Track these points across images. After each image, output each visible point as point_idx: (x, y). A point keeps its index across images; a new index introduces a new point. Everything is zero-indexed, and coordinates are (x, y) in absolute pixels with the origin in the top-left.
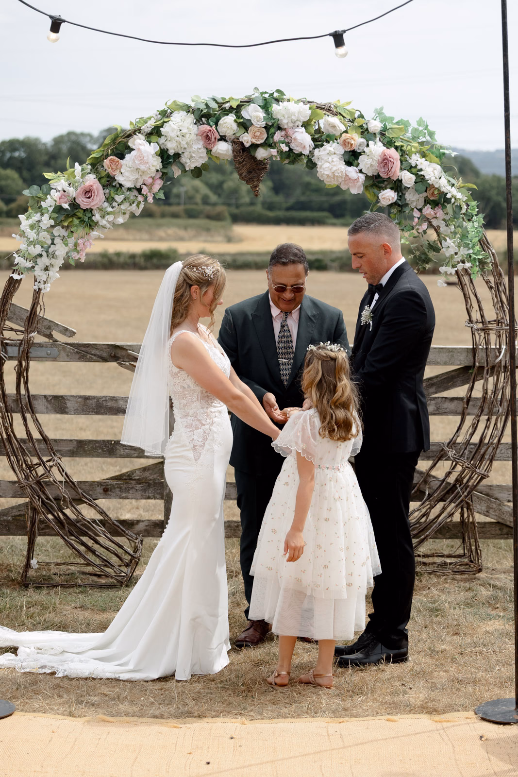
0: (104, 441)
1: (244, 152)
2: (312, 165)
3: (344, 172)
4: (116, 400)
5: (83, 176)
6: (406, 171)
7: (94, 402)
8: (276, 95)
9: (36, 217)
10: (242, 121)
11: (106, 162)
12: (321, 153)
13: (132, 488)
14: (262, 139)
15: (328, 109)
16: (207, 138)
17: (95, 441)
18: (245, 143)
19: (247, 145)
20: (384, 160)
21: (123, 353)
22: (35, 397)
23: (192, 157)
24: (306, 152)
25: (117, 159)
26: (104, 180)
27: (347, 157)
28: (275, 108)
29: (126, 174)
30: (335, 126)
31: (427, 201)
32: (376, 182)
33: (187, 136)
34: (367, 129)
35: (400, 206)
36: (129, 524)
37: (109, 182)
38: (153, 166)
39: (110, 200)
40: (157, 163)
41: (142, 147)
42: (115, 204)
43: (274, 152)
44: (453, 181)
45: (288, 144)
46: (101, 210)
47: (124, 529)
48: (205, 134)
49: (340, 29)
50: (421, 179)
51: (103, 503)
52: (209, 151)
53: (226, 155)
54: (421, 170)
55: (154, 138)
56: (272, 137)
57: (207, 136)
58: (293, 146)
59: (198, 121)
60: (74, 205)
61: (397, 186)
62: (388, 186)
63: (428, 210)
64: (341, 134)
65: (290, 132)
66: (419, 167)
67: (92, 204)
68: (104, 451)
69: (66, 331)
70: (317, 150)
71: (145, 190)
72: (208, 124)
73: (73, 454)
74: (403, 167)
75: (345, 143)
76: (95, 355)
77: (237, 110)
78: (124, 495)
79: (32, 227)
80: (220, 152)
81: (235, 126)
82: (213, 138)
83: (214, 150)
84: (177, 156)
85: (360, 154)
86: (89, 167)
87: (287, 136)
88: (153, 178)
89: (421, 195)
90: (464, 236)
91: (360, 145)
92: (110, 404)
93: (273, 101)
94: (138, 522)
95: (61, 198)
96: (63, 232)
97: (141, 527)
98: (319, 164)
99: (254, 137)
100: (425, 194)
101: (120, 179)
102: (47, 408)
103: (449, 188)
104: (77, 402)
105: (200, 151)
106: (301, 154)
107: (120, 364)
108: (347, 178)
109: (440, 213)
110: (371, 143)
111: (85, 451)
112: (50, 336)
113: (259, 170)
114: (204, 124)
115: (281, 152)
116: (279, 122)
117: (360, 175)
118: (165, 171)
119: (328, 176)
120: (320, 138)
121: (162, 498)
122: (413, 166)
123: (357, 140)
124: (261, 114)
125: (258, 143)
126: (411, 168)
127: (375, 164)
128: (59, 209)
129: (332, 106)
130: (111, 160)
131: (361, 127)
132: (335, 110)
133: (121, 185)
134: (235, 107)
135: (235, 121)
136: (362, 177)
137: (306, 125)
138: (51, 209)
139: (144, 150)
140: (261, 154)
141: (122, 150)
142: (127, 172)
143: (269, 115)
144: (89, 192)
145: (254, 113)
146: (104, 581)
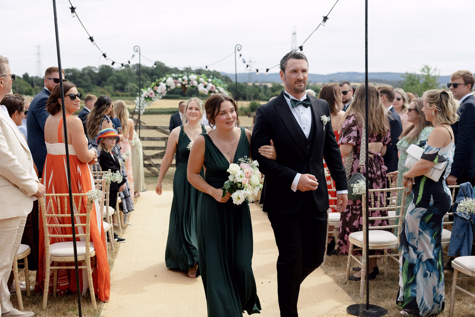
1: (183, 86)
2: (197, 88)
9: (140, 98)
10: (183, 79)
11: (155, 88)
12: (199, 86)
13: (158, 157)
14: (187, 83)
15: (200, 77)
16: (176, 83)
19: (184, 84)
20: (212, 87)
21: (156, 128)
23: (172, 87)
24: (196, 86)
25: (157, 87)
27: (204, 87)
28: (190, 77)
30: (202, 80)
32: (210, 92)
33: (172, 82)
37: (155, 91)
39: (156, 95)
40: (165, 88)
43: (189, 86)
46: (154, 97)
51: (152, 160)
52: (176, 86)
53: (179, 86)
54: (219, 89)
55: (164, 83)
56: (189, 83)
58: (193, 84)
59: (173, 79)
60: (148, 96)
64: (203, 82)
65: (193, 82)
67: (152, 96)
68: (152, 149)
69: (144, 123)
71: (163, 93)
73: (146, 149)
75: (204, 84)
76: (151, 128)
77: (181, 77)
78: (156, 158)
81: (181, 80)
84: (169, 86)
85: (207, 86)
86: (151, 89)
88: (165, 91)
92: (154, 139)
93: (189, 75)
95: (145, 95)
96: (146, 102)
98: (199, 88)
99: (185, 82)
105: (174, 85)
108: (205, 91)
110: (209, 84)
112: (141, 124)
113: (186, 88)
114: (175, 80)
115: (191, 86)
116: (190, 79)
117: (207, 90)
118: (167, 89)
119: (200, 90)
120: (199, 83)
123: (206, 83)
126: (217, 89)
127: (210, 88)
128: (145, 97)
131: (207, 80)
132: (202, 77)
133: (158, 92)
137: (196, 80)
138: (144, 97)
139: (163, 86)
140: (187, 86)
141: (158, 85)
142: (159, 90)
143: (188, 78)
144: (151, 94)
145: (185, 78)
146: (153, 176)
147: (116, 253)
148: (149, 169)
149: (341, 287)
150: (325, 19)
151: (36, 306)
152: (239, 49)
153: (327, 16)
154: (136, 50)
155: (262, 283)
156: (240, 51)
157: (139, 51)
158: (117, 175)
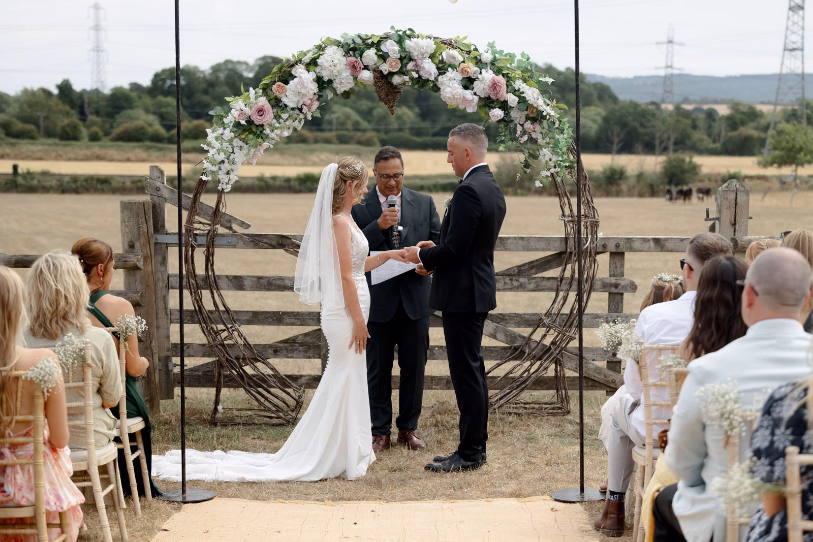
0: (273, 312)
1: (383, 78)
2: (437, 89)
3: (462, 95)
4: (283, 279)
5: (256, 98)
6: (511, 94)
7: (265, 281)
8: (408, 32)
9: (220, 131)
10: (381, 53)
11: (274, 87)
12: (444, 79)
13: (296, 349)
14: (397, 68)
15: (449, 44)
17: (267, 312)
18: (384, 72)
19: (385, 73)
20: (493, 85)
21: (288, 241)
22: (219, 277)
23: (341, 83)
24: (432, 78)
25: (282, 84)
26: (272, 102)
27: (464, 83)
28: (408, 43)
29: (290, 96)
30: (455, 58)
31: (527, 118)
32: (487, 102)
33: (338, 65)
34: (480, 60)
35: (506, 121)
36: (295, 378)
37: (276, 103)
38: (311, 90)
39: (277, 117)
40: (314, 87)
41: (302, 75)
42: (281, 121)
43: (407, 78)
44: (548, 102)
45: (417, 72)
46: (270, 125)
47: (290, 382)
48: (352, 64)
50: (522, 100)
51: (274, 361)
52: (355, 78)
53: (368, 81)
54: (523, 93)
55: (311, 68)
56: (406, 66)
57: (354, 66)
58: (421, 73)
59: (347, 54)
60: (250, 122)
61: (504, 105)
62: (497, 106)
63: (528, 125)
64: (460, 64)
65: (419, 62)
66: (521, 91)
67: (264, 120)
68: (273, 320)
69: (243, 224)
70: (440, 77)
71: (305, 109)
72: (355, 56)
73: (249, 322)
74: (509, 91)
75: (463, 71)
76: (266, 243)
77: (377, 45)
78: (290, 355)
79: (217, 139)
80: (364, 79)
81: (375, 58)
82: (359, 67)
83: (359, 77)
84: (330, 82)
85: (475, 80)
86: (261, 91)
87: (416, 66)
88: (311, 100)
89: (523, 113)
90: (556, 145)
91: (475, 73)
92: (278, 282)
93: (406, 37)
94: (301, 376)
95: (239, 116)
96: (241, 143)
97: (303, 380)
98: (442, 88)
99: (391, 66)
100: (526, 113)
101: (285, 100)
102: (228, 285)
103: (545, 107)
104: (252, 281)
105: (348, 78)
106: (428, 80)
107: (286, 250)
108: (464, 100)
109: (538, 127)
110: (483, 71)
111: (259, 320)
112: (230, 228)
113: (395, 93)
114: (351, 56)
115: (412, 79)
116: (411, 54)
117: (475, 97)
118: (320, 94)
119: (449, 98)
120: (442, 68)
121: (320, 358)
122: (517, 89)
123: (472, 69)
124: (397, 48)
125: (394, 71)
126: (515, 92)
127: (487, 88)
128: (237, 125)
129: (453, 41)
130: (278, 85)
131: (476, 58)
132: (455, 45)
133: (286, 106)
134: (376, 42)
135: (376, 54)
136: (476, 98)
137: (432, 57)
138: (231, 125)
139: (304, 79)
140: (396, 80)
141: (287, 78)
142: (290, 95)
143: (403, 49)
144: (261, 111)
145: (391, 47)
146: (275, 421)
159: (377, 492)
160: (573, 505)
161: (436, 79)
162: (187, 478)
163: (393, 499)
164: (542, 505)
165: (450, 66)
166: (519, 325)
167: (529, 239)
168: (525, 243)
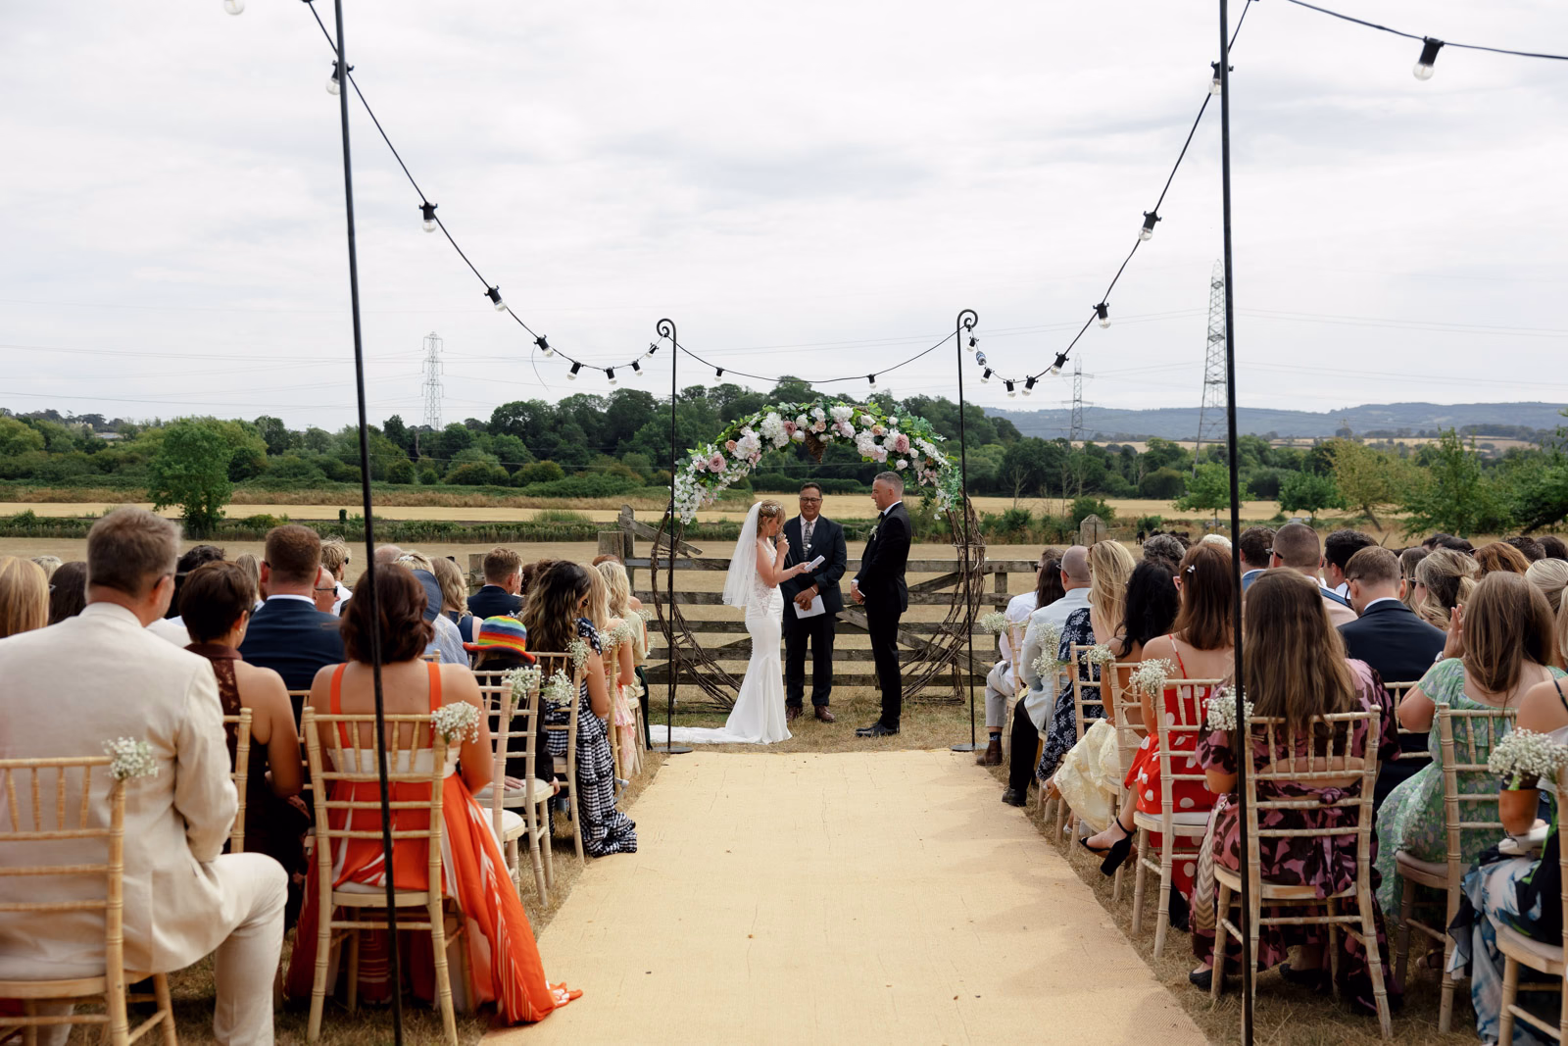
1: (812, 437)
2: (854, 445)
3: (875, 449)
5: (713, 452)
6: (913, 448)
7: (713, 596)
9: (684, 477)
10: (811, 418)
11: (727, 444)
12: (860, 437)
13: (738, 653)
14: (823, 429)
15: (864, 411)
16: (789, 428)
18: (813, 432)
20: (899, 441)
22: (677, 593)
23: (780, 440)
24: (851, 437)
25: (733, 441)
26: (725, 455)
27: (876, 440)
30: (869, 421)
31: (926, 467)
32: (894, 455)
33: (778, 427)
34: (888, 423)
35: (910, 469)
37: (728, 455)
38: (756, 446)
39: (729, 467)
40: (758, 444)
41: (750, 434)
42: (732, 469)
43: (831, 437)
44: (942, 454)
45: (839, 432)
46: (723, 473)
48: (788, 426)
49: (873, 373)
50: (922, 454)
51: (720, 663)
52: (790, 437)
53: (800, 439)
54: (922, 448)
55: (756, 429)
56: (830, 428)
58: (842, 433)
59: (783, 418)
60: (707, 470)
61: (908, 457)
62: (902, 458)
63: (927, 472)
64: (872, 426)
65: (841, 425)
66: (921, 446)
67: (718, 469)
68: (720, 629)
69: (695, 551)
70: (857, 435)
71: (751, 460)
72: (790, 420)
73: (699, 630)
74: (911, 446)
75: (875, 431)
77: (807, 412)
78: (732, 658)
79: (681, 483)
80: (798, 437)
81: (807, 421)
82: (793, 428)
83: (793, 436)
84: (771, 439)
85: (884, 438)
86: (716, 446)
87: (839, 427)
88: (756, 453)
89: (923, 463)
90: (949, 485)
91: (884, 432)
93: (832, 404)
95: (699, 466)
96: (700, 487)
98: (859, 444)
99: (819, 427)
100: (925, 463)
101: (735, 454)
102: (684, 600)
103: (939, 459)
104: (703, 597)
105: (785, 436)
106: (847, 438)
108: (877, 452)
109: (935, 474)
110: (891, 431)
111: (708, 629)
112: (686, 554)
113: (822, 448)
114: (787, 419)
115: (835, 437)
116: (834, 419)
117: (885, 450)
118: (763, 449)
119: (864, 451)
120: (859, 429)
122: (917, 445)
123: (882, 429)
124: (823, 414)
125: (821, 431)
126: (916, 447)
127: (894, 443)
128: (698, 472)
129: (867, 408)
130: (730, 442)
131: (885, 421)
132: (868, 411)
133: (736, 458)
134: (807, 409)
135: (807, 418)
136: (886, 452)
138: (693, 473)
139: (751, 437)
140: (823, 438)
141: (737, 436)
142: (739, 450)
143: (827, 414)
144: (716, 462)
145: (819, 413)
146: (721, 710)
147: (552, 910)
148: (707, 690)
149: (1191, 1016)
150: (1151, 220)
151: (290, 1033)
152: (968, 322)
153: (1154, 213)
154: (665, 331)
155: (956, 998)
156: (973, 329)
157: (671, 335)
158: (559, 682)
159: (816, 749)
160: (966, 753)
161: (854, 437)
162: (672, 740)
163: (830, 751)
164: (943, 755)
165: (865, 427)
166: (921, 632)
167: (928, 562)
168: (925, 565)
